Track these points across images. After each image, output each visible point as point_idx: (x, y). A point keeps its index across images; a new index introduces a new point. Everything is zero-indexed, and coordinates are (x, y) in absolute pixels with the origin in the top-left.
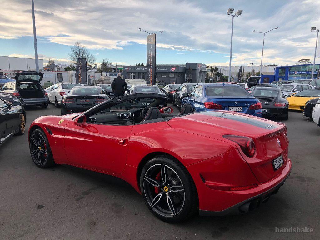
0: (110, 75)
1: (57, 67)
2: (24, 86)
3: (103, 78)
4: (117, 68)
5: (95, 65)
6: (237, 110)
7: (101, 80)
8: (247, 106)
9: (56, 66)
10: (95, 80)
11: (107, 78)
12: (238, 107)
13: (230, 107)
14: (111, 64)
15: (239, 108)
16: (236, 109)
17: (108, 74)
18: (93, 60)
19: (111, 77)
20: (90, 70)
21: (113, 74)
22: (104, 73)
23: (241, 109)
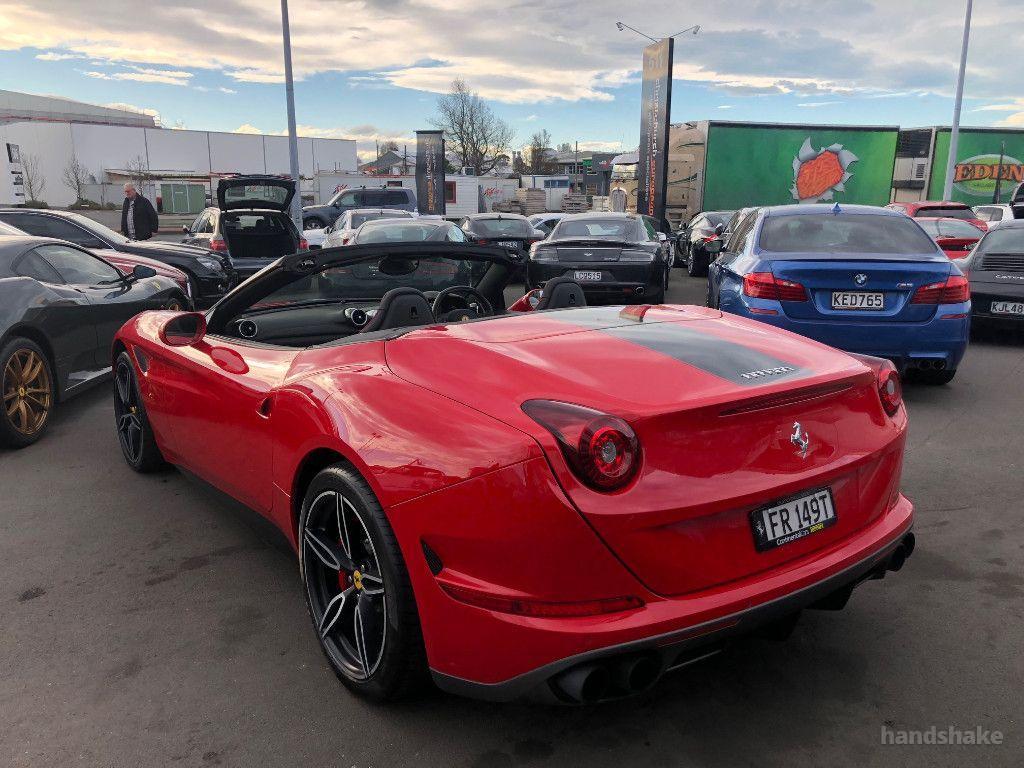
0: (547, 184)
1: (401, 163)
2: (248, 221)
3: (522, 194)
4: (580, 160)
5: (514, 153)
6: (865, 305)
7: (516, 202)
8: (905, 291)
9: (397, 159)
10: (500, 200)
11: (536, 194)
12: (867, 295)
13: (837, 294)
14: (566, 148)
15: (874, 298)
16: (860, 299)
17: (540, 181)
18: (504, 137)
19: (547, 190)
20: (493, 171)
21: (554, 182)
22: (527, 180)
23: (878, 302)
